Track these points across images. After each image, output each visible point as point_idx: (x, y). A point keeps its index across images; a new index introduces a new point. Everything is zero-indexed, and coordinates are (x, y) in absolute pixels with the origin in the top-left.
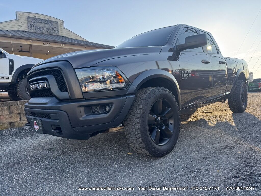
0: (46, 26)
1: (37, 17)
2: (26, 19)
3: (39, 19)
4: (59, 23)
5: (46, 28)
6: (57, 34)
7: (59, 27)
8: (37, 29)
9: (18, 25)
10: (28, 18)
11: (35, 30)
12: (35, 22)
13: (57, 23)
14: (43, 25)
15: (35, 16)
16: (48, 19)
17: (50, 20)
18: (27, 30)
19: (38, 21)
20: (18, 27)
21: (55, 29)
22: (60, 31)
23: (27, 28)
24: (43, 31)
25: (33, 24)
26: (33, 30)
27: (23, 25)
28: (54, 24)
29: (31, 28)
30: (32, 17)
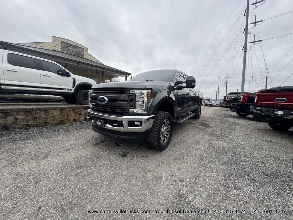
0: (75, 50)
1: (68, 43)
2: (60, 43)
3: (70, 44)
4: (84, 49)
5: (75, 52)
6: (83, 57)
7: (84, 52)
8: (68, 51)
9: (54, 46)
10: (62, 42)
11: (67, 51)
12: (67, 46)
13: (83, 49)
14: (73, 49)
15: (67, 42)
16: (77, 45)
17: (78, 46)
18: (61, 51)
19: (69, 46)
20: (54, 48)
21: (81, 53)
22: (84, 55)
23: (61, 50)
24: (73, 53)
25: (65, 47)
26: (66, 51)
27: (58, 47)
28: (81, 49)
29: (64, 50)
30: (65, 42)
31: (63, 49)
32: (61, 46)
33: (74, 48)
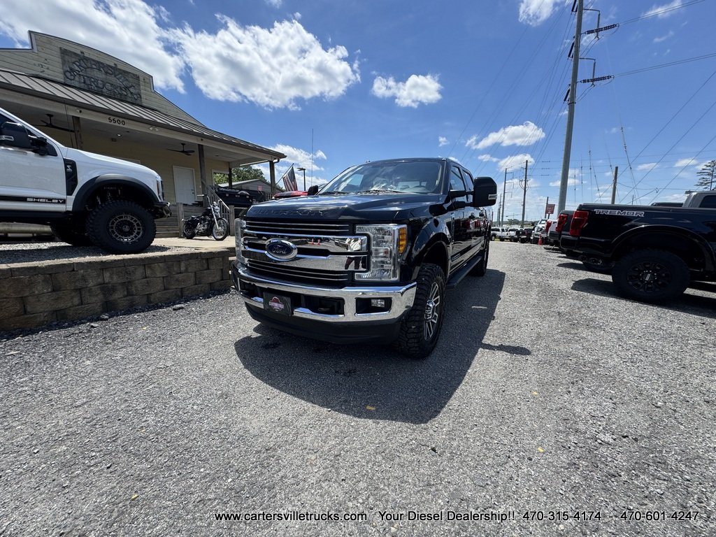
0: (112, 79)
2: (58, 53)
4: (141, 79)
7: (142, 87)
8: (88, 82)
9: (36, 63)
10: (64, 52)
11: (84, 83)
12: (83, 65)
13: (136, 77)
14: (104, 76)
15: (82, 52)
16: (116, 65)
17: (119, 67)
18: (62, 80)
20: (38, 69)
21: (132, 90)
23: (62, 76)
24: (104, 90)
25: (77, 68)
27: (50, 67)
28: (130, 79)
29: (72, 78)
30: (75, 54)
31: (68, 74)
32: (63, 64)
33: (106, 73)
